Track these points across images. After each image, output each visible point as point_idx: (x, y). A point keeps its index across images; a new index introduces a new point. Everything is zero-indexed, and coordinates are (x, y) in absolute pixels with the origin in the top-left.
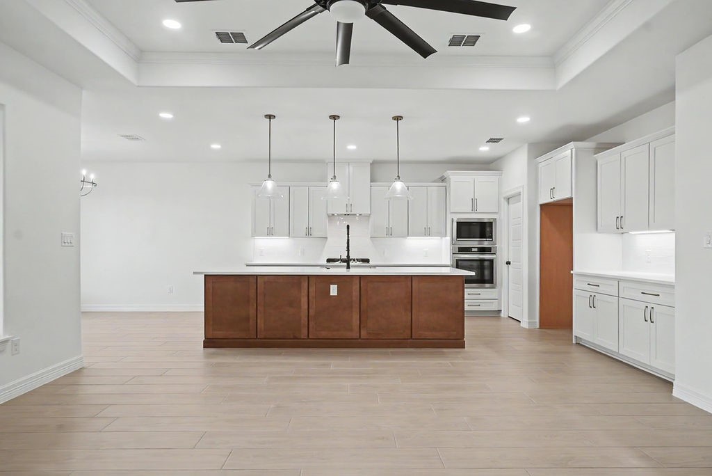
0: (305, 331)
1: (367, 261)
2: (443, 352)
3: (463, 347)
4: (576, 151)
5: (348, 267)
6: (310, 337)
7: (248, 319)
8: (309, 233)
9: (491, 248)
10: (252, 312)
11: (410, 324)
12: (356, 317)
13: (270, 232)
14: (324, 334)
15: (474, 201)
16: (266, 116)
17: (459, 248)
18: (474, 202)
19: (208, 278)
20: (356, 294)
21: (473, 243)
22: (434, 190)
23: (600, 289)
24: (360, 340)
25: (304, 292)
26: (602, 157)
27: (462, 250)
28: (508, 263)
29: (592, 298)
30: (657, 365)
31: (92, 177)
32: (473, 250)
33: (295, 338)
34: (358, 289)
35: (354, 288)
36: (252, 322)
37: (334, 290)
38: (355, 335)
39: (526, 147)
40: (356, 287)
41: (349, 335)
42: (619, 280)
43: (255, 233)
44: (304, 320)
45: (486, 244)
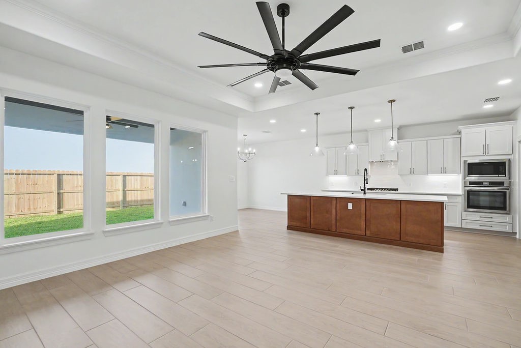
0: (334, 227)
1: (397, 190)
3: (442, 251)
5: (365, 193)
6: (336, 231)
7: (306, 218)
8: (357, 173)
9: (504, 182)
10: (308, 215)
11: (399, 231)
12: (363, 223)
13: (336, 173)
14: (345, 230)
16: (315, 114)
18: (486, 147)
19: (289, 196)
20: (363, 209)
21: (486, 178)
22: (449, 141)
24: (365, 237)
25: (334, 206)
27: (472, 183)
31: (254, 151)
32: (484, 183)
33: (329, 231)
34: (365, 207)
35: (362, 206)
36: (308, 218)
37: (350, 206)
38: (363, 233)
41: (359, 232)
43: (328, 174)
44: (334, 222)
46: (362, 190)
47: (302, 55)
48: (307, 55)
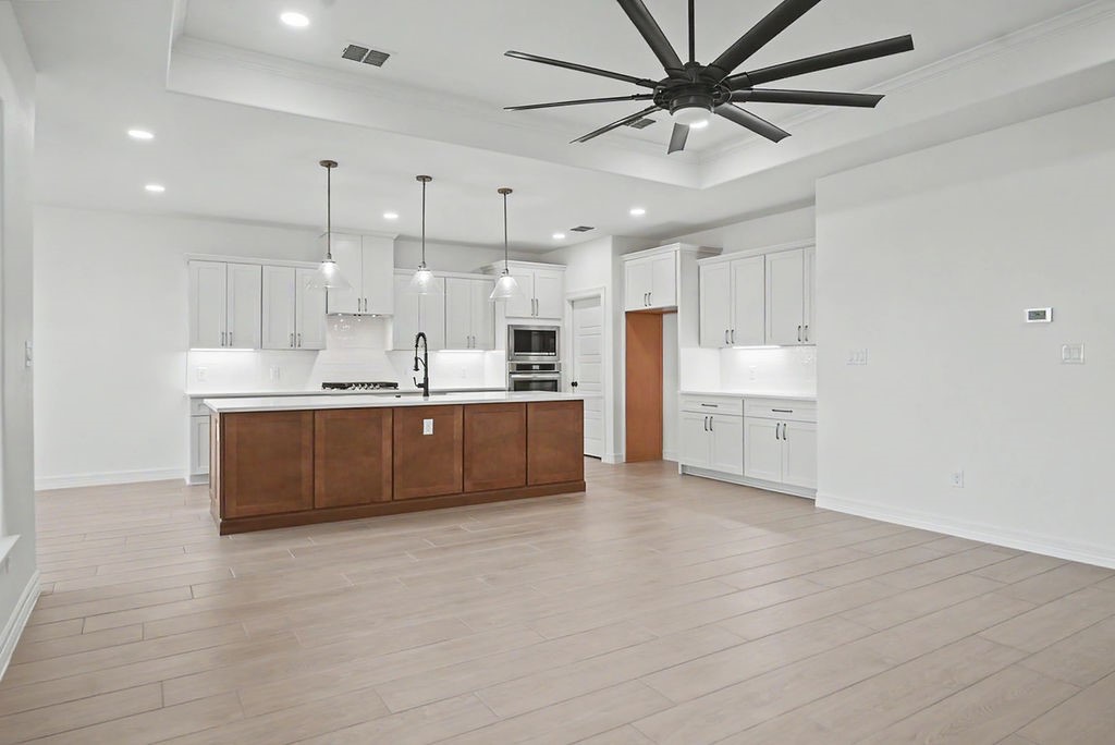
0: (387, 490)
2: (569, 498)
3: (583, 488)
4: (681, 254)
5: (426, 394)
6: (396, 498)
7: (298, 480)
8: (296, 342)
9: (555, 365)
10: (305, 467)
11: (524, 467)
12: (458, 464)
13: (228, 341)
14: (415, 491)
15: (535, 302)
17: (518, 365)
18: (535, 304)
20: (457, 431)
21: (534, 358)
22: (479, 285)
23: (720, 409)
25: (386, 433)
26: (707, 264)
27: (520, 368)
28: (574, 384)
29: (709, 419)
30: (792, 481)
32: (534, 367)
33: (373, 502)
34: (461, 424)
35: (455, 423)
37: (428, 427)
38: (457, 488)
39: (610, 239)
40: (458, 422)
41: (448, 489)
42: (744, 398)
43: (198, 341)
44: (387, 473)
45: (547, 359)
46: (420, 386)
47: (733, 73)
48: (745, 73)
